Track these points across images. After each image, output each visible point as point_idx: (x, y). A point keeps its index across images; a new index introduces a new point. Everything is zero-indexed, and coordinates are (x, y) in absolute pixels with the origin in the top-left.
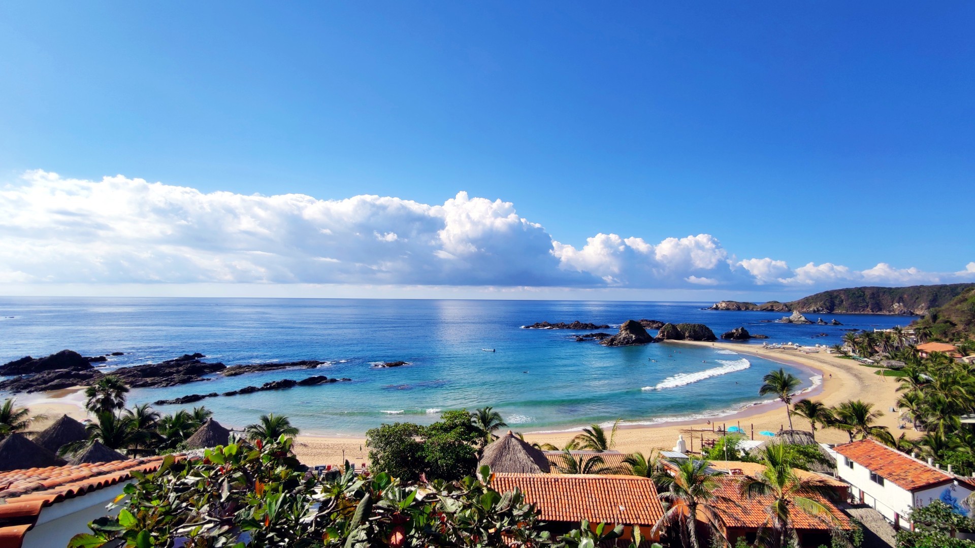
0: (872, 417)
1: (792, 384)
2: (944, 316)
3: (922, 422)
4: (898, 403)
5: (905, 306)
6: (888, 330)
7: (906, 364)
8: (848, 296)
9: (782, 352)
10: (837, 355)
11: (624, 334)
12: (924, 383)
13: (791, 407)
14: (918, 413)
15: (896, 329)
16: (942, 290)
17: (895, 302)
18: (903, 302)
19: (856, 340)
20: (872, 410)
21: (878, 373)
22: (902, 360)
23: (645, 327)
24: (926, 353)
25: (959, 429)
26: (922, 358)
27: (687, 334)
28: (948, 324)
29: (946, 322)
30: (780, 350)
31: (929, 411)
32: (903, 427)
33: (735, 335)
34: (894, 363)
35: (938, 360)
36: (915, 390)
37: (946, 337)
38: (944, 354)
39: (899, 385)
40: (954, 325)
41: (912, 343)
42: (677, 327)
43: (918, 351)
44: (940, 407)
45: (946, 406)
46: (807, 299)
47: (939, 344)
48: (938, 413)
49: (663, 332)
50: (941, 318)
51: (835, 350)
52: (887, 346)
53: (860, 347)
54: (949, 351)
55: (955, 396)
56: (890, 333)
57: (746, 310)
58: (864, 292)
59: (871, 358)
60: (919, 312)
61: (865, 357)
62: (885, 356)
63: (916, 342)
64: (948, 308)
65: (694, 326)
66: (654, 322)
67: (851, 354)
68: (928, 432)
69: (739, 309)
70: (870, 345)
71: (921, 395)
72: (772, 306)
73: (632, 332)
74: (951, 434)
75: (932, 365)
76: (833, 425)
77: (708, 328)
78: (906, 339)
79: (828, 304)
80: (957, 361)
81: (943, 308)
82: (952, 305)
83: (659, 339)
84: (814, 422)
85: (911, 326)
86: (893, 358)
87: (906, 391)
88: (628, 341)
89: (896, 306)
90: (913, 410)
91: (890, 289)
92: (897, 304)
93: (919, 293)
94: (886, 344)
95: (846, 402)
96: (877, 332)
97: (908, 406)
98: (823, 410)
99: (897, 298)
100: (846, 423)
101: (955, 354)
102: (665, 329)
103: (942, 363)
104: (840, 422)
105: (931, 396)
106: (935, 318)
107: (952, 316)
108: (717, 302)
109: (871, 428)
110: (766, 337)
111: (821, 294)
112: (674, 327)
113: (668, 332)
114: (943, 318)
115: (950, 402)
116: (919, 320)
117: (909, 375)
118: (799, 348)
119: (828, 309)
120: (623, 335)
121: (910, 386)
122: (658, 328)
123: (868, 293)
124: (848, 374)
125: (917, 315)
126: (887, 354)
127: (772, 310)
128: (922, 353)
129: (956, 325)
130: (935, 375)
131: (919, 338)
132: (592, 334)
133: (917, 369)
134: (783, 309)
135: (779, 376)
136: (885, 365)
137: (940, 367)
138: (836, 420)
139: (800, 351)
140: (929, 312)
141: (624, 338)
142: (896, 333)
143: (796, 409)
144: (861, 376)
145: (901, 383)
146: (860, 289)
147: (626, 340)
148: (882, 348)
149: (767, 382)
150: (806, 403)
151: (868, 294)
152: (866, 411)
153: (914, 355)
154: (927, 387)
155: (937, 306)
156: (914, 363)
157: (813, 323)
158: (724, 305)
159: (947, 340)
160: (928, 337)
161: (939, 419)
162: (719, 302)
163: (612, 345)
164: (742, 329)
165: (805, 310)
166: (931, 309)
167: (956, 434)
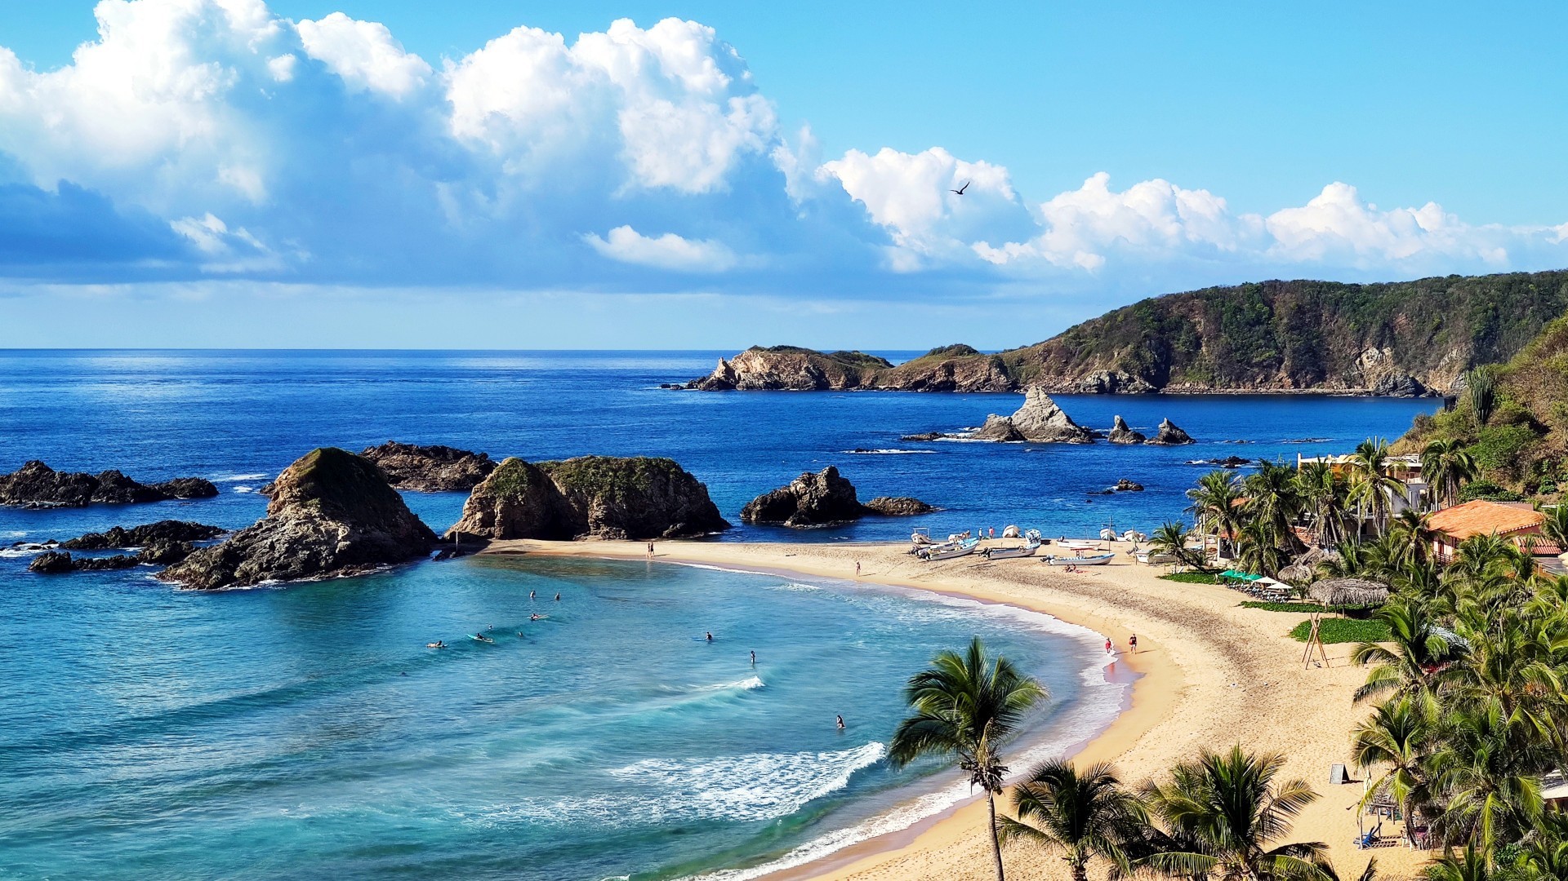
0: (1277, 813)
1: (1012, 705)
2: (1514, 397)
3: (1431, 812)
4: (1360, 746)
5: (1398, 359)
6: (1341, 460)
7: (1390, 589)
8: (1218, 319)
9: (979, 568)
10: (1170, 569)
11: (291, 521)
12: (1443, 658)
13: (1006, 805)
14: (1418, 778)
15: (1367, 451)
16: (1514, 297)
17: (1368, 341)
18: (1394, 343)
19: (1236, 503)
20: (1277, 783)
21: (1302, 632)
22: (1380, 575)
23: (397, 480)
24: (1455, 542)
25: (1539, 826)
26: (1441, 564)
27: (596, 511)
28: (1525, 426)
29: (1520, 418)
30: (974, 560)
31: (1451, 766)
32: (1371, 841)
33: (801, 505)
34: (1357, 589)
35: (1487, 567)
36: (1416, 690)
37: (1516, 478)
38: (1507, 544)
39: (1362, 675)
40: (1541, 430)
41: (1413, 509)
42: (553, 476)
43: (1430, 536)
44: (1485, 749)
45: (1503, 742)
46: (1077, 334)
47: (1495, 506)
48: (1478, 770)
49: (485, 504)
50: (1505, 406)
51: (1166, 549)
52: (1336, 521)
53: (1249, 531)
54: (1522, 531)
55: (1529, 704)
56: (1346, 467)
57: (847, 386)
58: (1269, 304)
59: (1282, 574)
60: (1440, 383)
61: (1264, 571)
62: (1329, 564)
63: (1427, 502)
64: (1528, 366)
65: (630, 467)
66: (442, 454)
67: (1220, 562)
68: (1448, 850)
69: (821, 385)
70: (1280, 521)
71: (1432, 704)
72: (949, 369)
73: (329, 512)
74: (1514, 846)
75: (1468, 588)
76: (1146, 862)
77: (689, 477)
78: (1395, 492)
79: (1149, 355)
80: (1543, 566)
81: (1513, 365)
82: (1540, 354)
83: (465, 537)
84: (1084, 858)
85: (1412, 437)
86: (1352, 570)
87: (1389, 694)
88: (314, 558)
89: (1370, 358)
90: (1403, 766)
91: (1355, 288)
92: (1374, 351)
93: (1445, 307)
94: (1333, 514)
95: (1194, 759)
96: (1305, 466)
97: (1390, 757)
98: (1117, 801)
99: (1374, 329)
100: (1192, 847)
101: (1538, 541)
102: (496, 487)
103: (1500, 580)
104: (1171, 844)
105: (1459, 707)
106: (1487, 402)
107: (1538, 395)
108: (731, 354)
109: (1271, 857)
110: (924, 509)
111: (1127, 313)
112: (537, 477)
113: (510, 501)
114: (1511, 405)
115: (1516, 725)
116: (1440, 415)
117: (1396, 633)
118: (1043, 550)
119: (1147, 378)
120: (289, 526)
121: (1401, 676)
122: (461, 486)
123: (1283, 307)
124: (1207, 644)
125: (1434, 393)
126: (1335, 556)
127: (948, 387)
128: (1441, 543)
129: (1545, 430)
130: (1477, 626)
131: (1435, 483)
132: (118, 531)
133: (1423, 608)
134: (988, 379)
135: (965, 673)
136: (1326, 601)
137: (1491, 594)
138: (1160, 838)
139: (1046, 559)
140: (1471, 385)
141: (294, 545)
142: (1365, 470)
143: (1023, 811)
144: (1247, 649)
145: (1374, 664)
146: (1260, 288)
147: (303, 554)
148: (1320, 533)
149: (919, 704)
150: (1056, 776)
151: (1283, 311)
152: (1259, 790)
153: (1419, 553)
154: (1452, 674)
155: (1497, 358)
156: (1415, 584)
157: (1092, 437)
158: (758, 365)
159: (1519, 488)
160: (1462, 480)
161: (1481, 795)
162: (737, 354)
163: (228, 579)
164: (832, 475)
165: (1067, 382)
166: (1479, 370)
167: (1527, 845)
